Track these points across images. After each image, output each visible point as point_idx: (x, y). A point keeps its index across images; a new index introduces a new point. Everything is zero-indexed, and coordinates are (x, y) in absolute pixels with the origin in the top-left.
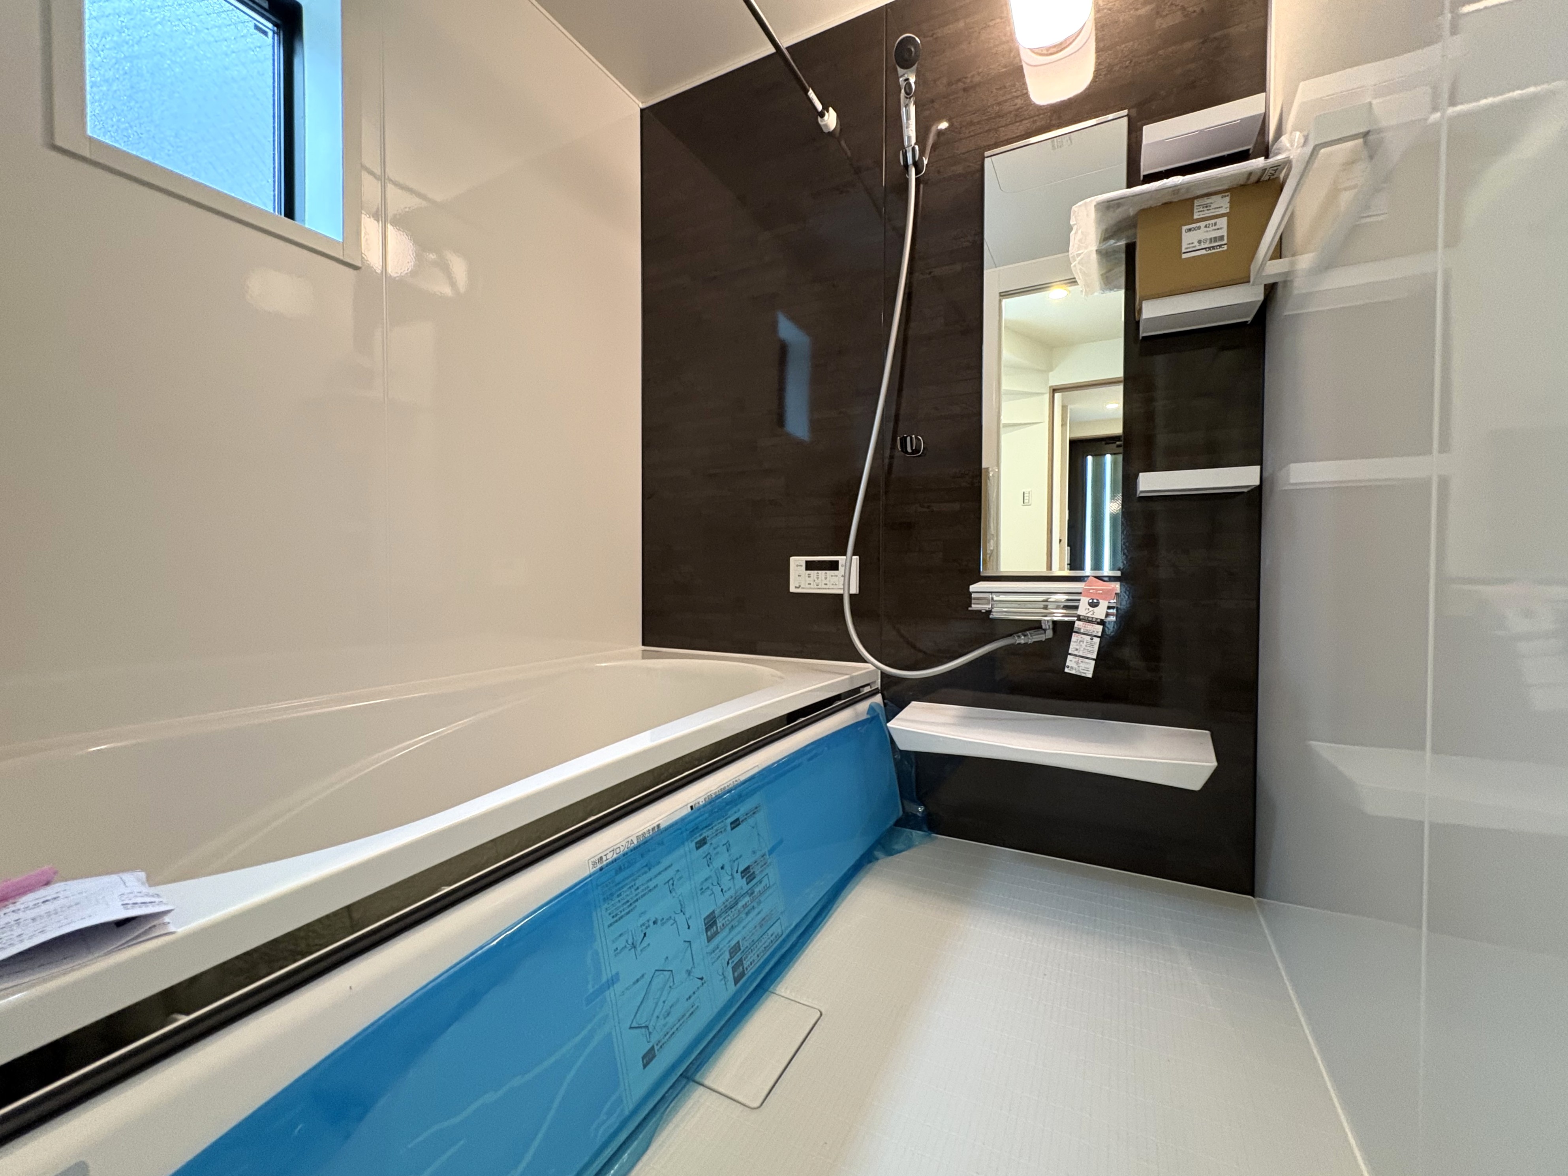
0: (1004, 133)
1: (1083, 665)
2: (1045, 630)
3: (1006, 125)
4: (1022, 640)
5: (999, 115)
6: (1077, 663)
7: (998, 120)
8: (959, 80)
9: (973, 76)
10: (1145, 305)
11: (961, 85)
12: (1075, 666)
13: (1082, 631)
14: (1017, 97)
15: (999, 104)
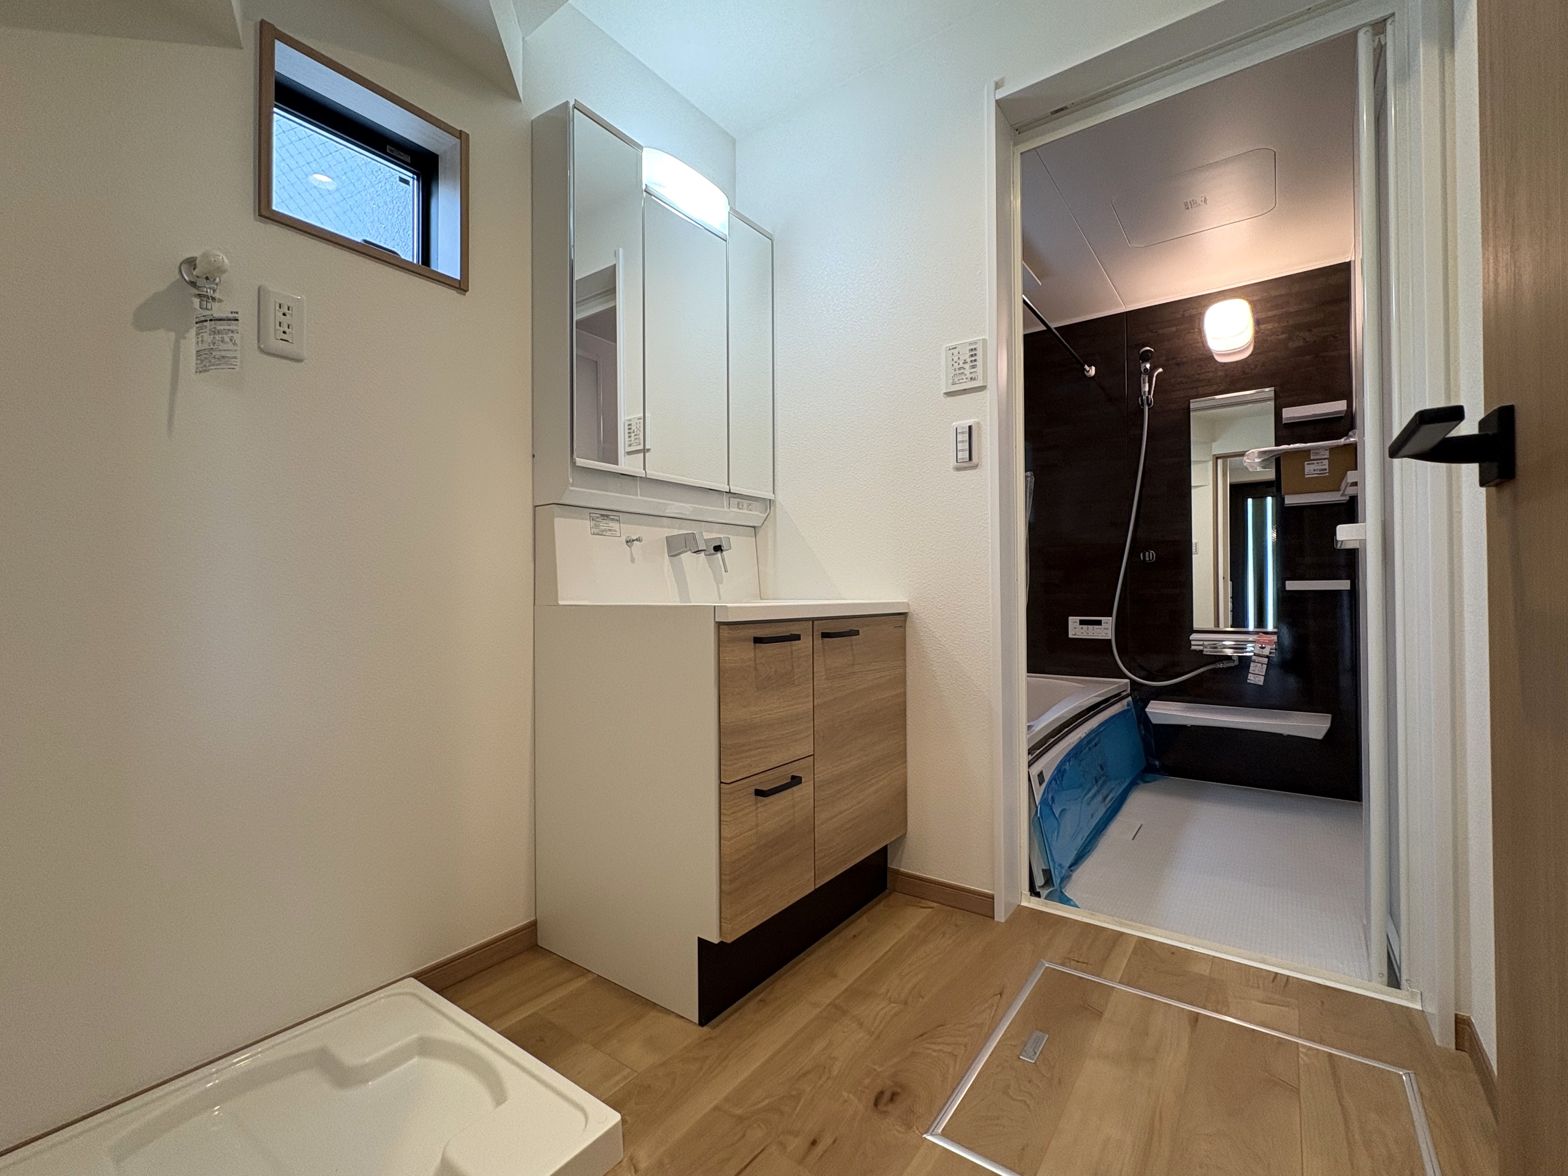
0: (1201, 390)
1: (1257, 679)
2: (1234, 661)
3: (1203, 386)
4: (1221, 666)
5: (1199, 380)
6: (1254, 678)
7: (1197, 383)
8: (1173, 359)
9: (1181, 358)
10: (1286, 497)
11: (1174, 361)
12: (1252, 678)
13: (1256, 661)
14: (1209, 372)
15: (1199, 374)
